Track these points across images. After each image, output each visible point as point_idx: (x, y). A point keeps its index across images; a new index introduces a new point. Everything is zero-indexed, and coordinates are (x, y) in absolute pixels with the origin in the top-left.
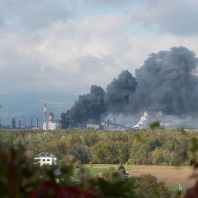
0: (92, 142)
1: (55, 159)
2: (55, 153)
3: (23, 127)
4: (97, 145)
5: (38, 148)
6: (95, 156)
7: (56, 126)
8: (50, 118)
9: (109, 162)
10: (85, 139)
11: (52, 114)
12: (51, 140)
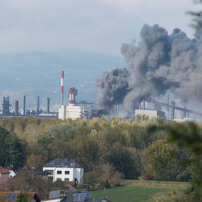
0: (144, 142)
1: (79, 170)
2: (78, 159)
3: (22, 113)
4: (152, 146)
5: (49, 150)
6: (149, 167)
7: (81, 112)
8: (71, 97)
9: (173, 178)
10: (132, 135)
11: (74, 91)
12: (72, 137)
